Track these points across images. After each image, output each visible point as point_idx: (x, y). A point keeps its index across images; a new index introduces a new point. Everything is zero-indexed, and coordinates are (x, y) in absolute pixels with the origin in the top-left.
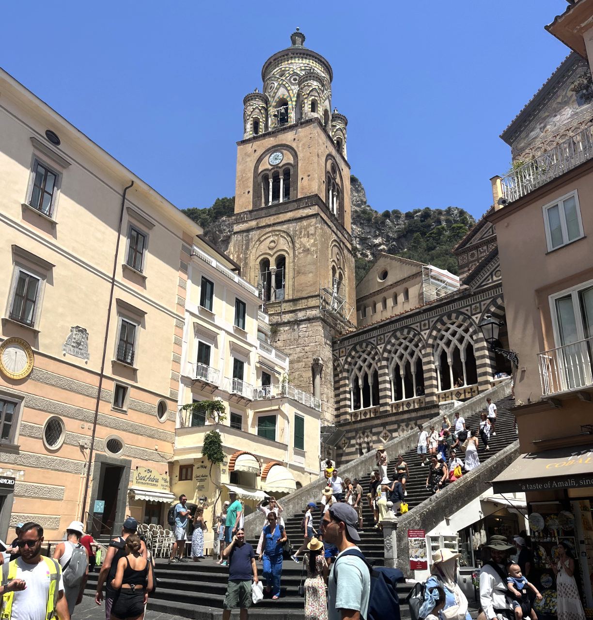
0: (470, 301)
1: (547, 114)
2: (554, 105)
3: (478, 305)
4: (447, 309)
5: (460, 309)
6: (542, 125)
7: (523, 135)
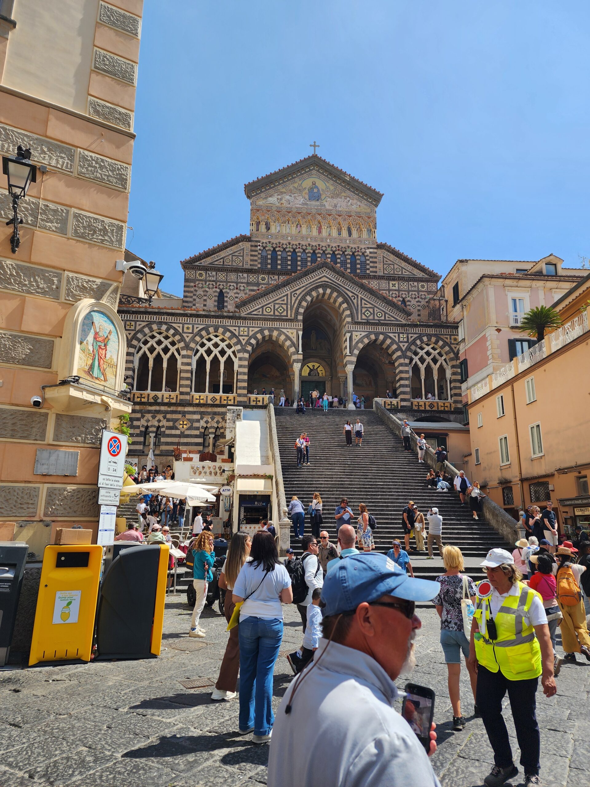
0: (239, 322)
1: (284, 190)
2: (291, 187)
3: (246, 329)
4: (215, 321)
5: (228, 326)
6: (279, 197)
7: (263, 195)
